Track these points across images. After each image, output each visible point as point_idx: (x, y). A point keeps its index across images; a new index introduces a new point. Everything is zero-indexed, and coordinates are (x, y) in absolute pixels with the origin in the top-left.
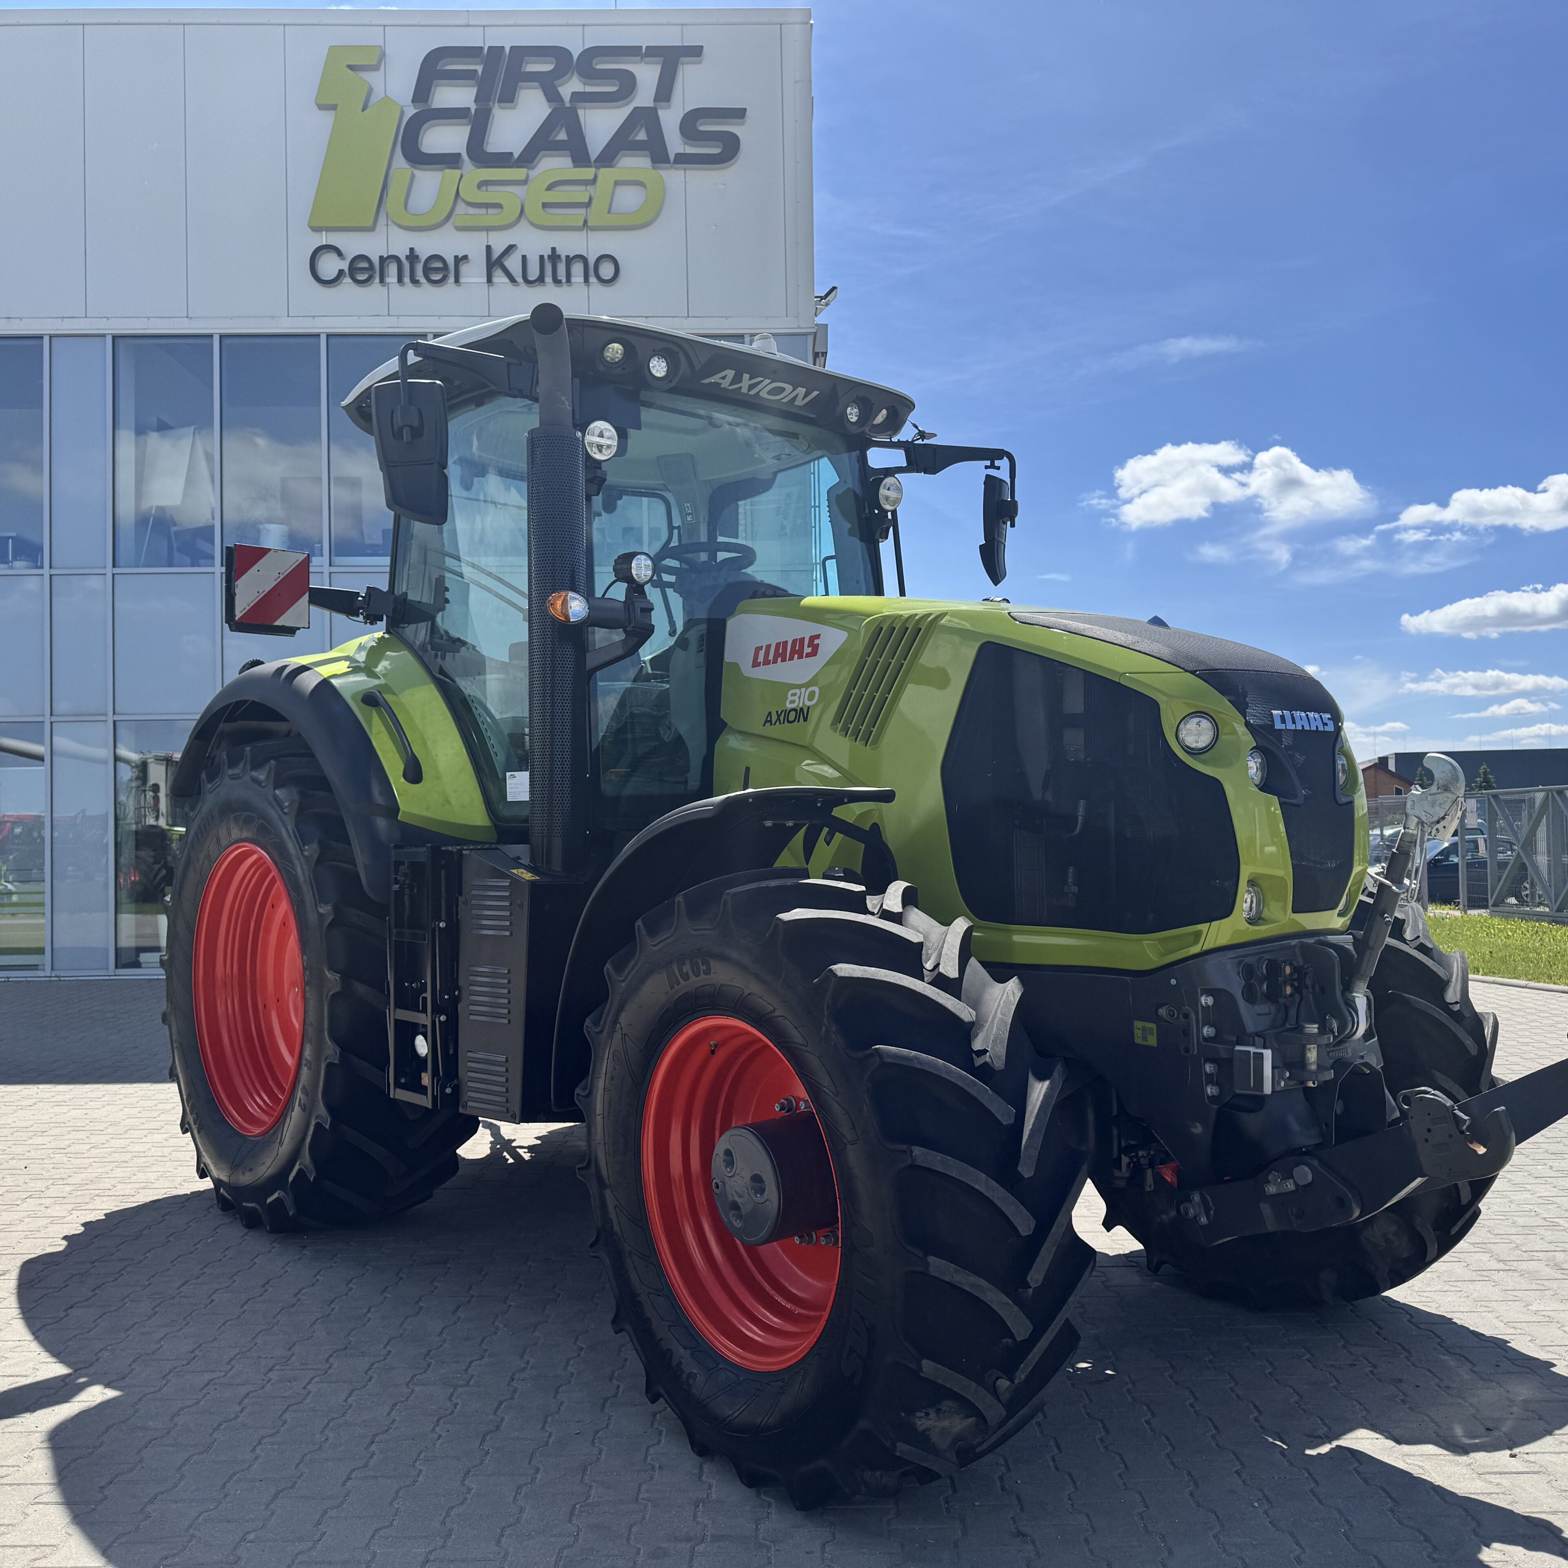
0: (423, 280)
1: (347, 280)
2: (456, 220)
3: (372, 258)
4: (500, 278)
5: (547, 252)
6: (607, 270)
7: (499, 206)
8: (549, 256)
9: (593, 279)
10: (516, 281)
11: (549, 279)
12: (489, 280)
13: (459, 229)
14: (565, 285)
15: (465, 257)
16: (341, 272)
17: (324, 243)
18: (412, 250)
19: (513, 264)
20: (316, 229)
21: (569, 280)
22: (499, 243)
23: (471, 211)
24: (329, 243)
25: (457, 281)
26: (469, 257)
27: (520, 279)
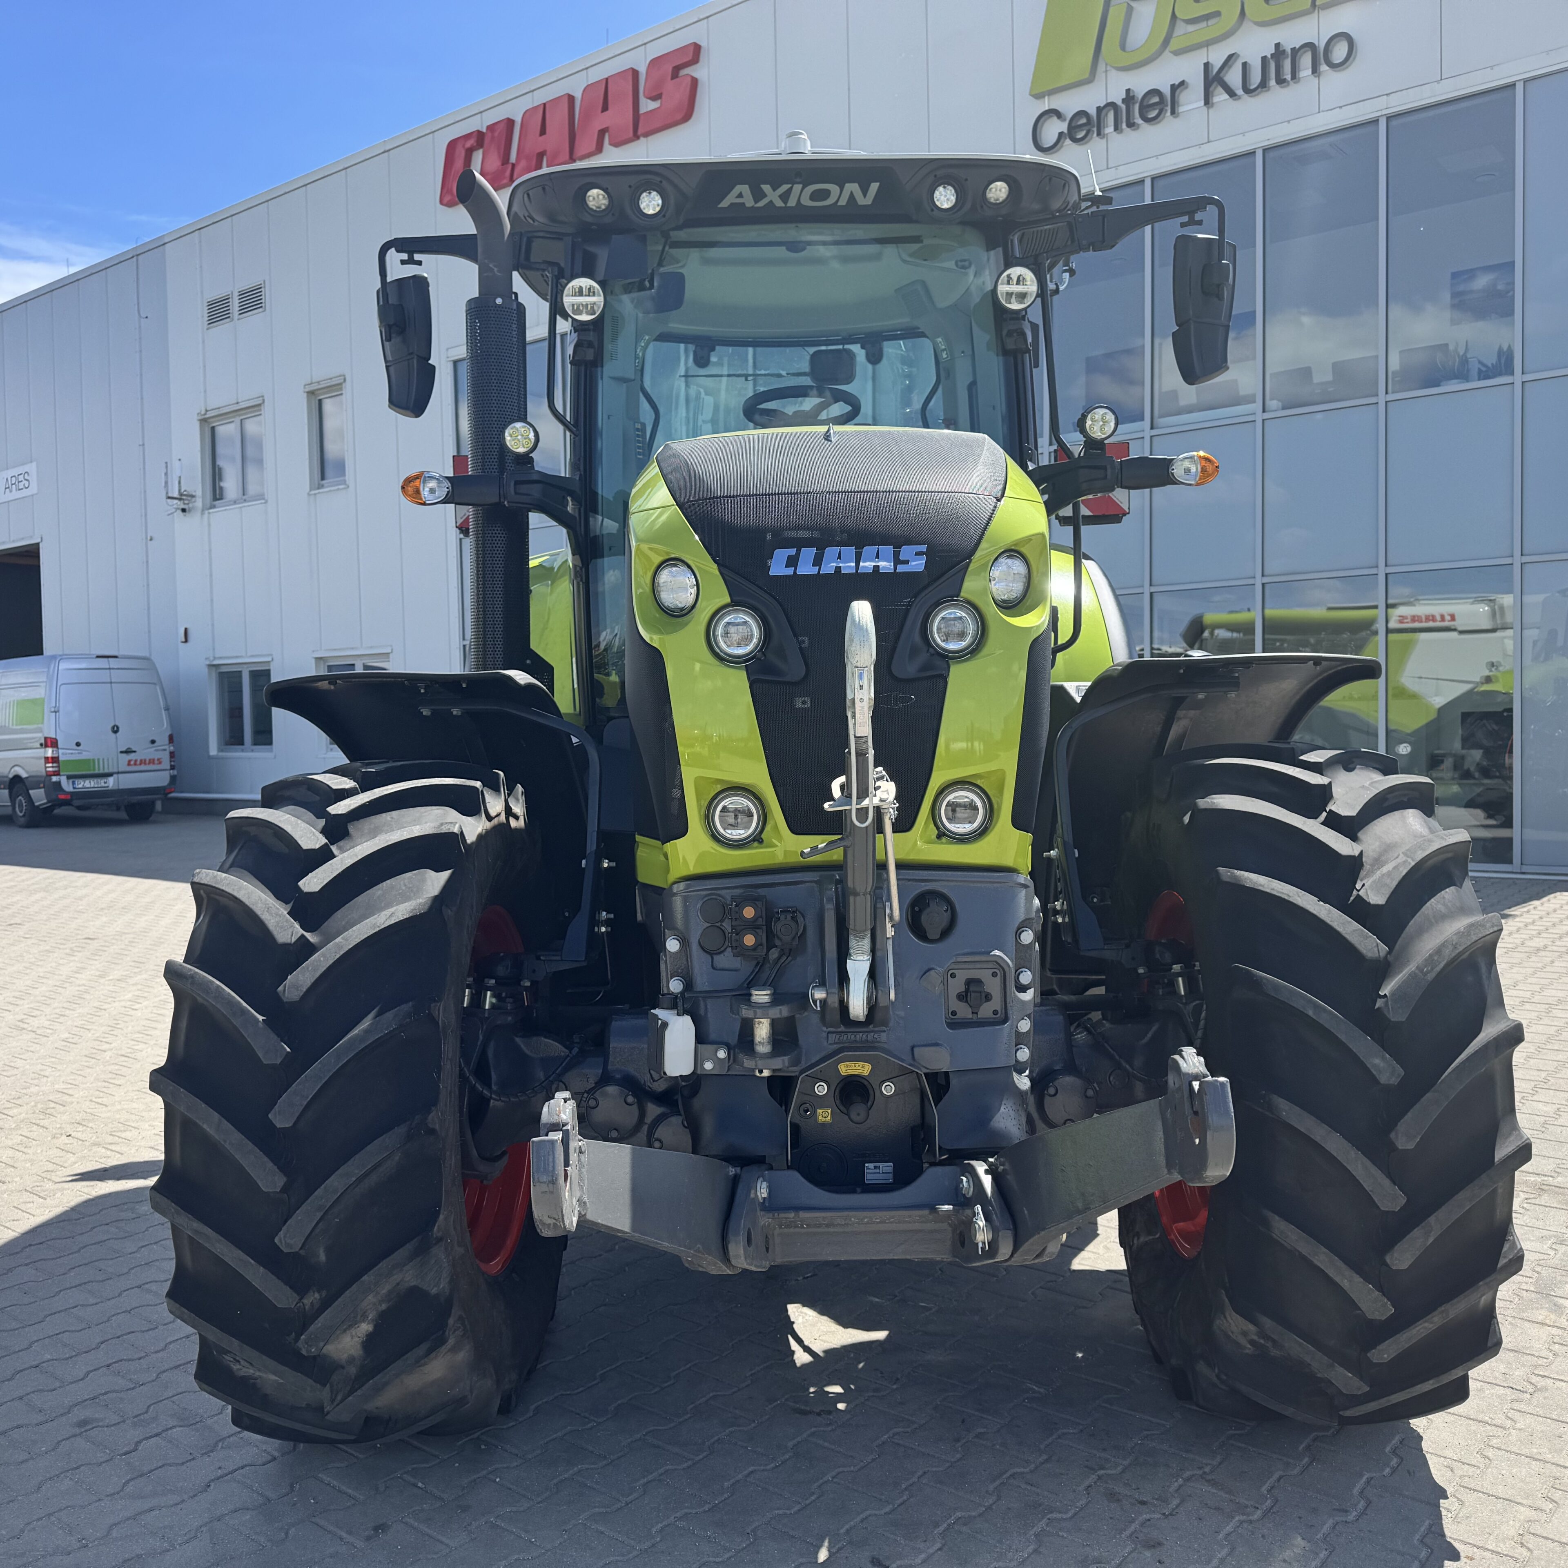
0: (1139, 121)
1: (1068, 141)
2: (1174, 44)
3: (1089, 111)
4: (1220, 96)
5: (1269, 51)
6: (1339, 52)
7: (1217, 14)
8: (1272, 55)
9: (1324, 68)
10: (1235, 95)
11: (1272, 82)
12: (1207, 102)
13: (1177, 53)
14: (1291, 83)
15: (1182, 83)
16: (1061, 134)
17: (1047, 108)
18: (1128, 91)
19: (1234, 77)
20: (1039, 96)
21: (1294, 76)
22: (1217, 56)
23: (1191, 28)
24: (1052, 107)
25: (1173, 112)
26: (1187, 80)
27: (1240, 92)
